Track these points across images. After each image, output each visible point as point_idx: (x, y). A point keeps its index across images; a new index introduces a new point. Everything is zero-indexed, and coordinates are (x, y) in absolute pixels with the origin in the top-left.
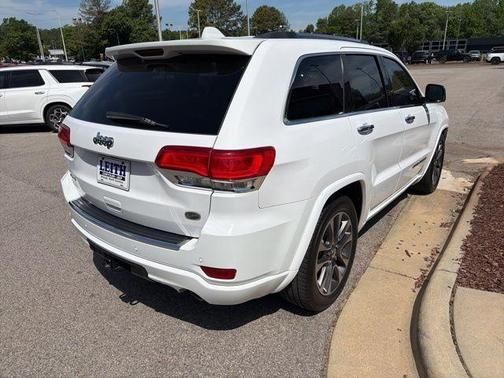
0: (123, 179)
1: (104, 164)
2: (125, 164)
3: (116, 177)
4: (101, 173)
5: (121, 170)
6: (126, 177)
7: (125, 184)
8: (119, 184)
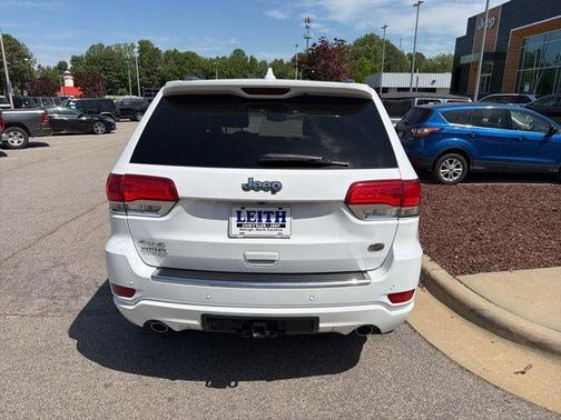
0: (283, 226)
1: (244, 214)
2: (284, 210)
3: (268, 226)
4: (238, 225)
5: (277, 217)
6: (287, 224)
7: (285, 231)
8: (276, 233)
